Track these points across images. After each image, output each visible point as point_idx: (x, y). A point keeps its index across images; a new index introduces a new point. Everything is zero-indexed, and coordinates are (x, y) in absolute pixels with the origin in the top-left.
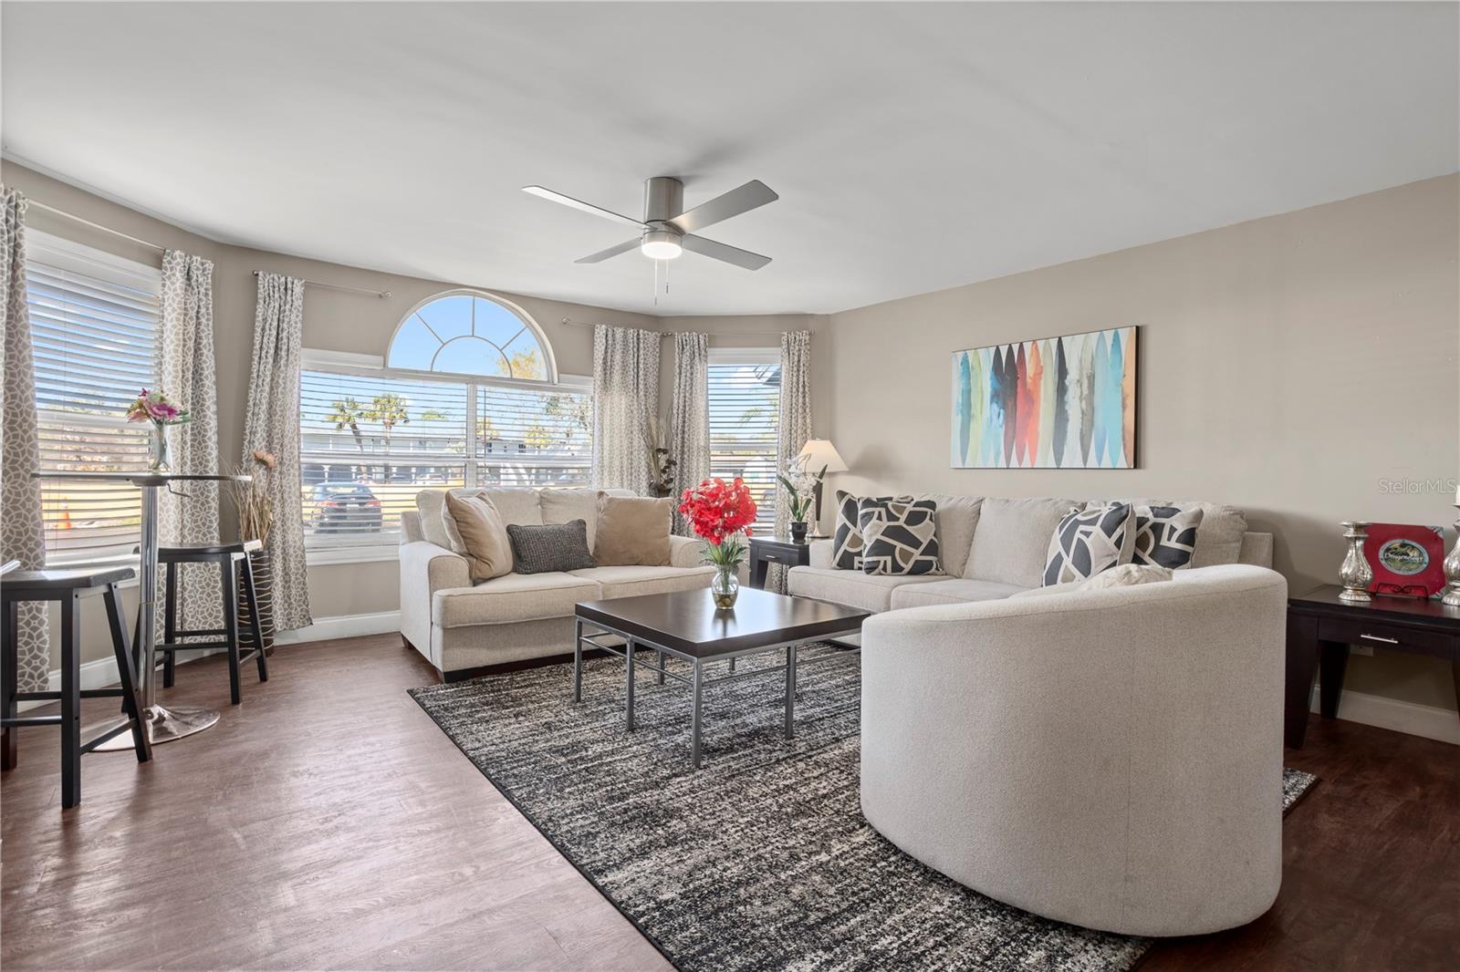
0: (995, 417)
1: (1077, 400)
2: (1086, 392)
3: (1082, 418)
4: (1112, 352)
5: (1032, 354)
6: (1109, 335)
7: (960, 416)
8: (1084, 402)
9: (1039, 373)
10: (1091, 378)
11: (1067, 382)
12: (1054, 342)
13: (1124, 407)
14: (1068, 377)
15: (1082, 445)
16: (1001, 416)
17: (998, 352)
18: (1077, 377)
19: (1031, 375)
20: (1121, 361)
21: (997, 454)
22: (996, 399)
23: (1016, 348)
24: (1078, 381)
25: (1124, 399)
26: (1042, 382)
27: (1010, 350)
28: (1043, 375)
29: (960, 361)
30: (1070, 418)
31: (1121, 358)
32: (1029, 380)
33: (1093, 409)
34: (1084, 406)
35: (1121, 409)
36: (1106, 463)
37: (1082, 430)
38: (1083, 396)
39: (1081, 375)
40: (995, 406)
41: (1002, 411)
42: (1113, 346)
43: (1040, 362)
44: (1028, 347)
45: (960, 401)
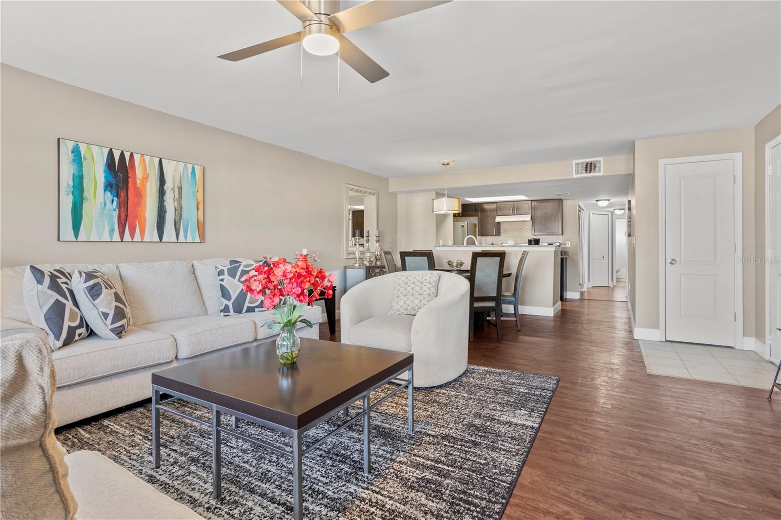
0: (109, 203)
1: (172, 200)
2: (177, 196)
3: (175, 212)
4: (191, 177)
5: (140, 164)
6: (190, 167)
7: (71, 197)
8: (176, 202)
9: (146, 178)
10: (180, 189)
11: (165, 188)
12: (157, 161)
13: (198, 209)
14: (166, 185)
15: (175, 228)
16: (115, 203)
17: (111, 153)
18: (172, 187)
19: (140, 178)
20: (196, 184)
21: (112, 230)
22: (109, 188)
23: (127, 156)
24: (172, 189)
25: (198, 204)
26: (148, 184)
27: (122, 155)
28: (149, 180)
29: (71, 149)
30: (168, 210)
31: (196, 182)
32: (138, 181)
33: (181, 207)
34: (176, 205)
35: (196, 209)
36: (189, 239)
37: (175, 219)
38: (176, 199)
39: (174, 186)
40: (108, 194)
41: (115, 198)
42: (192, 173)
43: (147, 170)
44: (137, 157)
45: (71, 184)
